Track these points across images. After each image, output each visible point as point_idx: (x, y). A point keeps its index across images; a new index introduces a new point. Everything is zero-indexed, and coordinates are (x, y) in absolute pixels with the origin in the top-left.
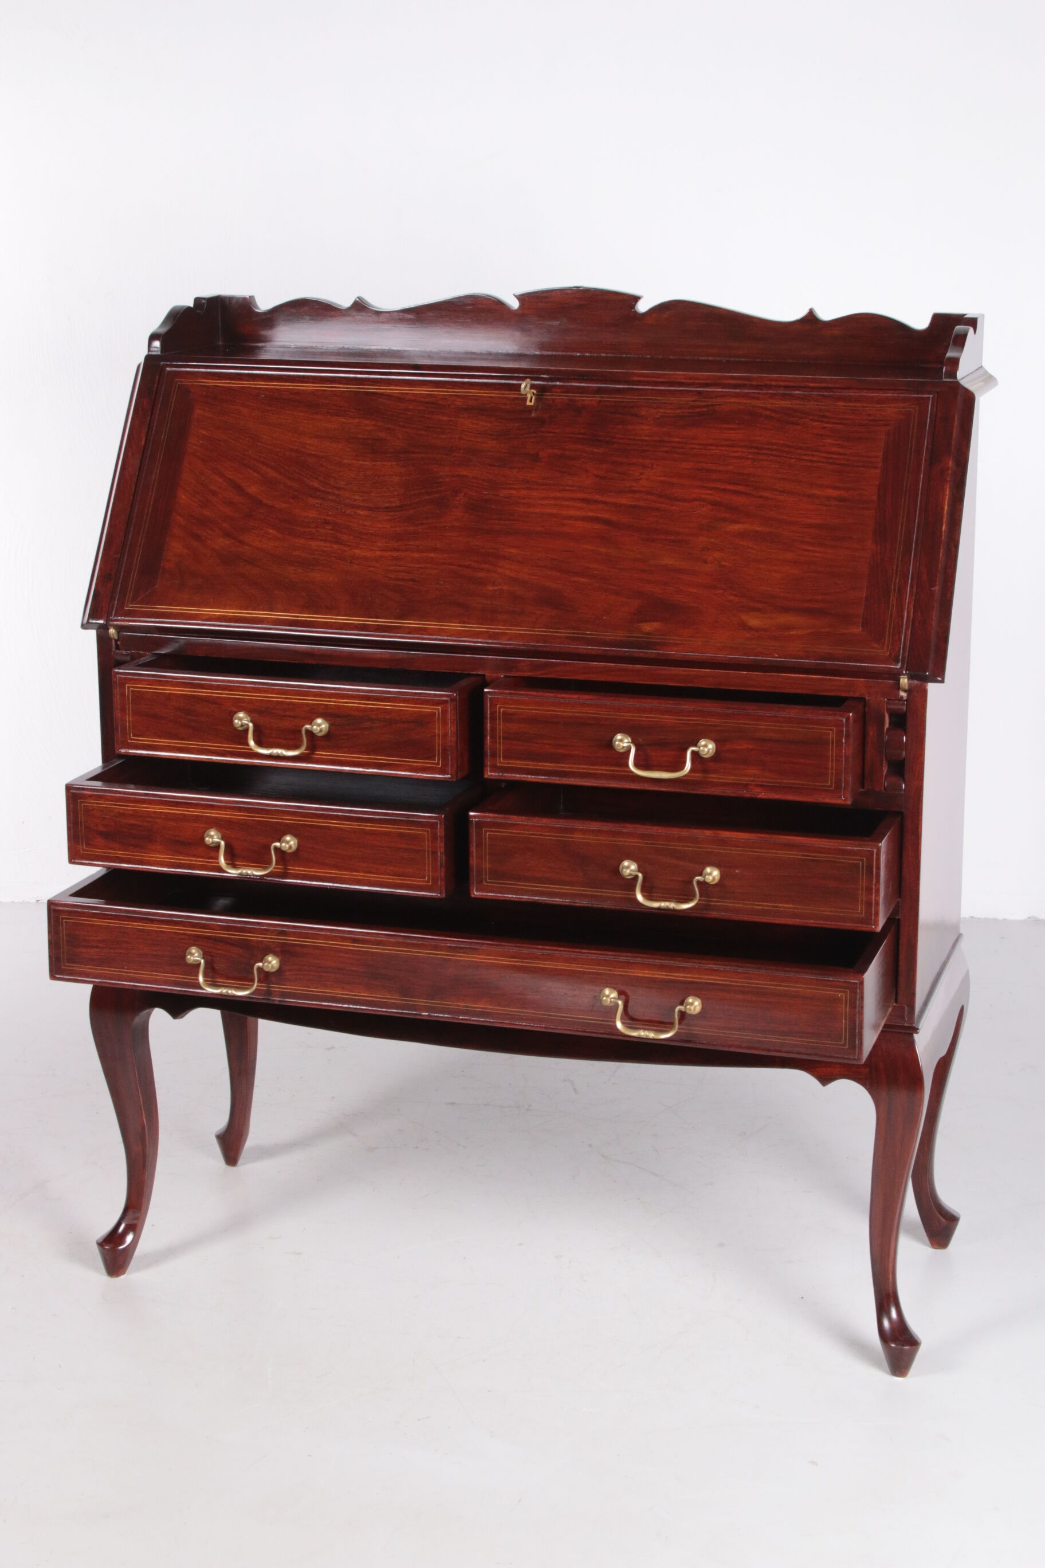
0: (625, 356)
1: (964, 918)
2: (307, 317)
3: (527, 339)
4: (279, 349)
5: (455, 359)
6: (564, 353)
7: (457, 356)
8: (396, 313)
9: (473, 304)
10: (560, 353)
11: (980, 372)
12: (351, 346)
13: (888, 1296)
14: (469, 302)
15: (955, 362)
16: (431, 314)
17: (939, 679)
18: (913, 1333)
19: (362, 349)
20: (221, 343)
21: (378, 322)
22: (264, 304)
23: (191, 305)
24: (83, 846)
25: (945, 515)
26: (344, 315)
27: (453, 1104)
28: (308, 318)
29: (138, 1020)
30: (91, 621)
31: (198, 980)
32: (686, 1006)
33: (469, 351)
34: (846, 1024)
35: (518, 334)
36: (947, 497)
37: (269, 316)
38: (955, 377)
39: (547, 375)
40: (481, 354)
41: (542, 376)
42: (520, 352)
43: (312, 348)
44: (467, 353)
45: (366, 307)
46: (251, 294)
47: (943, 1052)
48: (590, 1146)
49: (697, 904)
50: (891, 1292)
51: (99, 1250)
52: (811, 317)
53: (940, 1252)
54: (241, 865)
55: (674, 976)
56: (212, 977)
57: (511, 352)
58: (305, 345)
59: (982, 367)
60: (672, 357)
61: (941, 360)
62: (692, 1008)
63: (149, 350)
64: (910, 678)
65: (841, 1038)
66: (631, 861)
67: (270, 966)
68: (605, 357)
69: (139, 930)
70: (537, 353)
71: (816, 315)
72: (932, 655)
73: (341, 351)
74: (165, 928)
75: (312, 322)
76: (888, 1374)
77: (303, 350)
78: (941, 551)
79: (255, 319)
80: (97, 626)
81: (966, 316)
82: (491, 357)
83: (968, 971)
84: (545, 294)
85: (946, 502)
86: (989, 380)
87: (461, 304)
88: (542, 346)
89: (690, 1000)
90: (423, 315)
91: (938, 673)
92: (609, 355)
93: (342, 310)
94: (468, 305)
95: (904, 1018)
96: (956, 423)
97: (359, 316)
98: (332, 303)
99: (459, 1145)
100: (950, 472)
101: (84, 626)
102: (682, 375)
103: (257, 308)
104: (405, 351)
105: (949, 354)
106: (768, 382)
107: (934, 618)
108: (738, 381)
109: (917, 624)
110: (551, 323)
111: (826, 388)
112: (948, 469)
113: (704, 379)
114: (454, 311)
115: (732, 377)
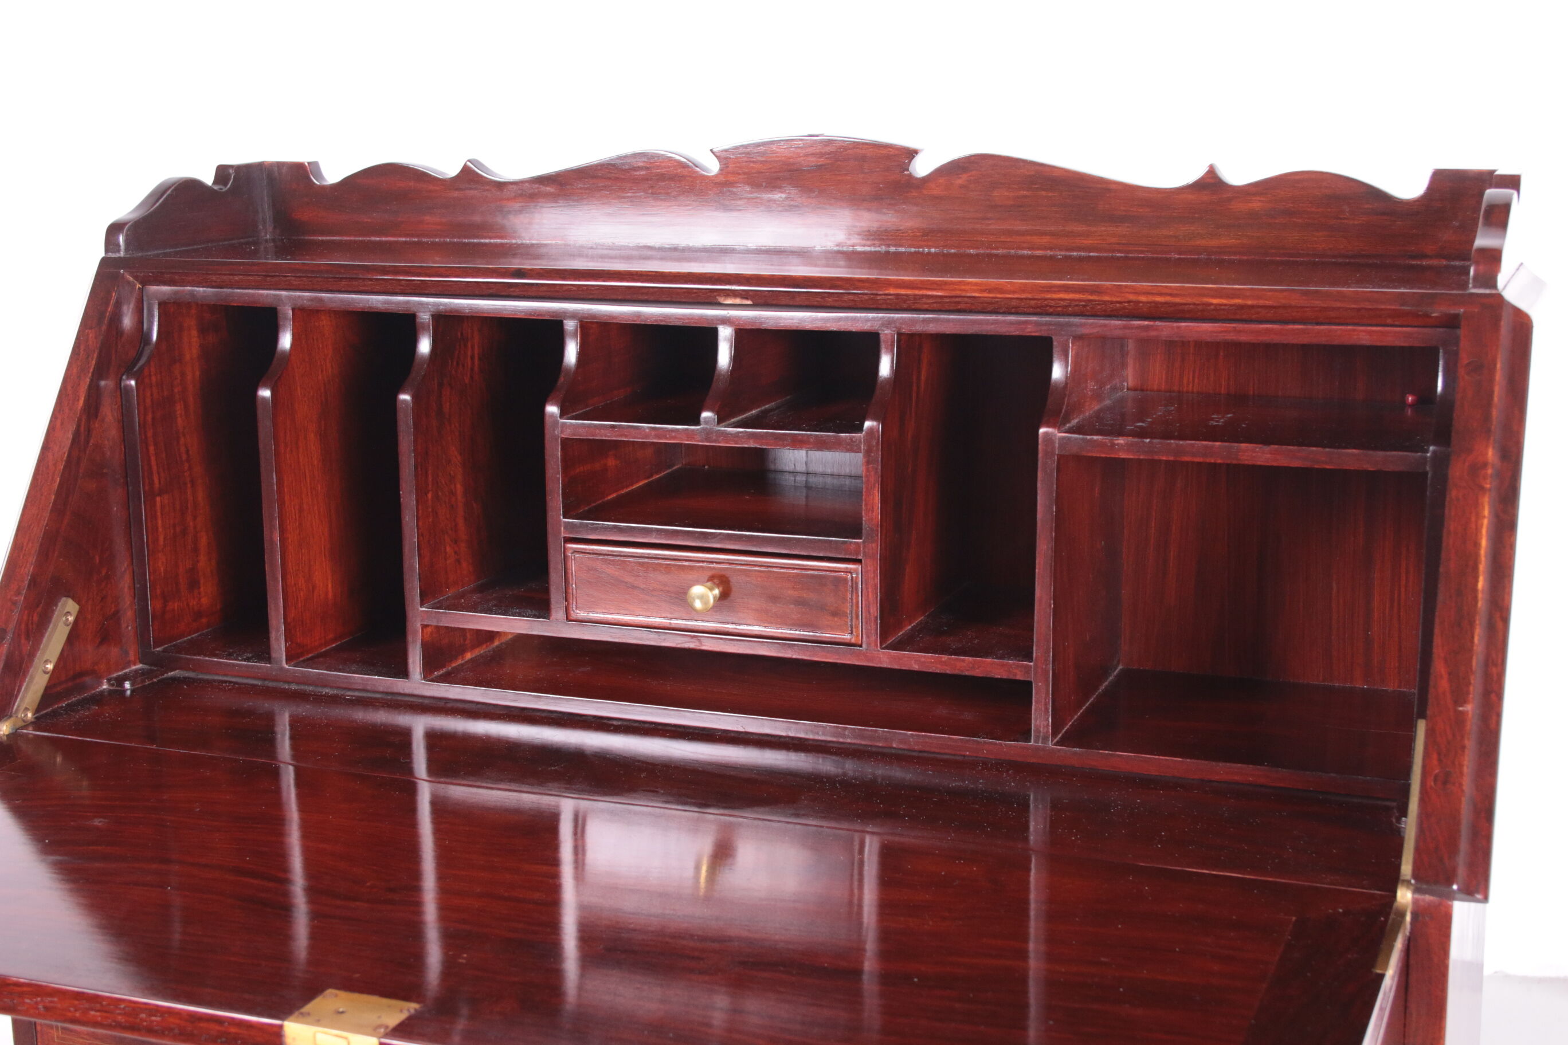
0: (893, 249)
2: (389, 193)
7: (624, 253)
8: (527, 184)
9: (647, 168)
14: (641, 164)
15: (1493, 258)
16: (581, 185)
17: (1476, 893)
20: (268, 236)
21: (496, 200)
23: (208, 179)
25: (1482, 558)
26: (444, 191)
33: (641, 244)
35: (720, 215)
36: (1485, 522)
38: (1494, 285)
40: (661, 249)
41: (731, 287)
44: (639, 248)
45: (480, 178)
52: (1211, 180)
60: (969, 252)
61: (1463, 252)
63: (108, 249)
64: (1417, 889)
68: (861, 252)
71: (1219, 177)
72: (1464, 846)
79: (316, 196)
81: (1496, 173)
82: (677, 255)
84: (762, 149)
85: (1484, 532)
87: (627, 167)
90: (569, 187)
91: (1476, 886)
92: (867, 248)
93: (441, 181)
94: (639, 168)
97: (472, 191)
100: (1490, 471)
102: (976, 284)
103: (320, 178)
105: (1482, 241)
106: (1132, 297)
107: (1465, 770)
108: (1077, 296)
109: (1431, 783)
110: (770, 196)
111: (1242, 307)
112: (1485, 465)
113: (1014, 292)
114: (617, 179)
115: (1067, 289)
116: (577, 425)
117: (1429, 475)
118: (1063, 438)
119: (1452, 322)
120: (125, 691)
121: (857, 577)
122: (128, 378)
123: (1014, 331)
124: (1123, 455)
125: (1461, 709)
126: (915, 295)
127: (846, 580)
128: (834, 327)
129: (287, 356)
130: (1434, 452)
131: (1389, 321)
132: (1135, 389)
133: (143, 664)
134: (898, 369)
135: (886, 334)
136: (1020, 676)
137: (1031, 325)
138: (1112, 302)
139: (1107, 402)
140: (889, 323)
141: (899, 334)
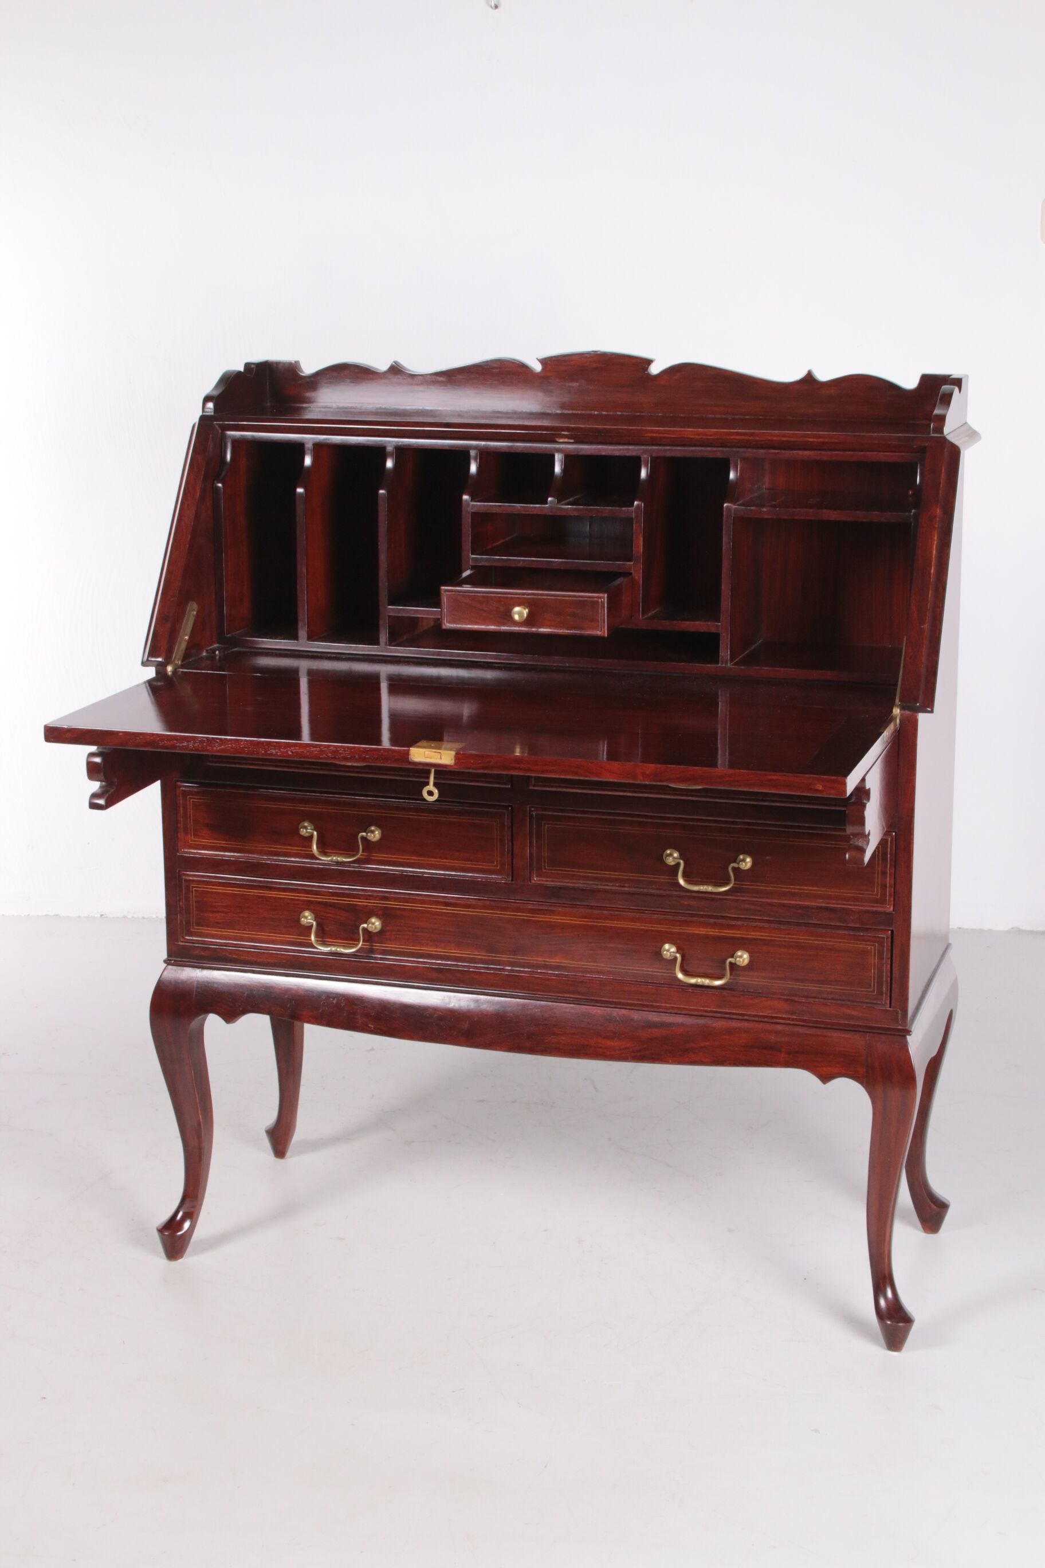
0: (638, 414)
1: (953, 929)
2: (346, 380)
3: (548, 399)
4: (322, 410)
5: (483, 418)
6: (583, 412)
7: (484, 415)
8: (429, 376)
9: (500, 368)
10: (579, 412)
11: (965, 427)
12: (388, 407)
13: (884, 1277)
15: (942, 419)
16: (461, 377)
17: (929, 709)
18: (907, 1311)
19: (398, 409)
20: (269, 404)
21: (412, 385)
22: (308, 369)
23: (242, 369)
24: (191, 836)
25: (934, 560)
26: (381, 378)
27: (483, 1101)
28: (348, 380)
29: (194, 1024)
30: (150, 659)
31: (311, 940)
32: (736, 959)
33: (496, 410)
34: (874, 973)
35: (540, 394)
36: (935, 542)
37: (312, 379)
38: (943, 433)
39: (568, 432)
40: (507, 413)
41: (563, 433)
42: (542, 411)
43: (352, 408)
44: (494, 412)
45: (401, 371)
46: (296, 359)
47: (934, 1053)
48: (610, 1139)
49: (732, 887)
50: (886, 1273)
51: (159, 1236)
52: (809, 378)
53: (931, 1236)
54: (330, 853)
55: (725, 933)
56: (322, 937)
57: (534, 411)
58: (345, 405)
59: (966, 423)
60: (682, 415)
61: (929, 417)
62: (741, 960)
63: (203, 411)
64: (902, 708)
65: (870, 986)
66: (673, 850)
67: (374, 926)
68: (620, 415)
69: (259, 897)
70: (559, 412)
71: (815, 377)
72: (922, 686)
73: (379, 411)
74: (281, 895)
75: (352, 384)
76: (885, 1348)
77: (345, 410)
78: (930, 592)
79: (300, 382)
80: (156, 663)
81: (951, 377)
82: (516, 416)
83: (956, 978)
84: (566, 358)
85: (935, 547)
86: (973, 435)
87: (488, 367)
88: (563, 406)
89: (739, 953)
90: (454, 378)
91: (928, 705)
92: (624, 414)
93: (379, 373)
94: (496, 368)
95: (898, 1021)
96: (943, 475)
97: (395, 379)
98: (372, 367)
100: (938, 519)
101: (144, 664)
102: (692, 431)
103: (302, 371)
104: (437, 411)
105: (937, 412)
106: (769, 438)
107: (924, 653)
108: (743, 437)
109: (908, 659)
110: (570, 384)
111: (823, 443)
112: (936, 517)
113: (712, 435)
114: (482, 373)
115: (737, 434)
116: (480, 506)
117: (913, 524)
118: (736, 508)
119: (923, 450)
120: (216, 655)
121: (604, 601)
122: (218, 483)
123: (709, 455)
124: (765, 516)
125: (922, 627)
126: (661, 437)
127: (598, 602)
128: (617, 454)
129: (309, 469)
130: (914, 513)
131: (894, 450)
132: (768, 489)
133: (219, 644)
134: (650, 476)
135: (645, 458)
136: (714, 630)
137: (718, 452)
138: (760, 441)
139: (756, 494)
140: (645, 452)
141: (652, 457)
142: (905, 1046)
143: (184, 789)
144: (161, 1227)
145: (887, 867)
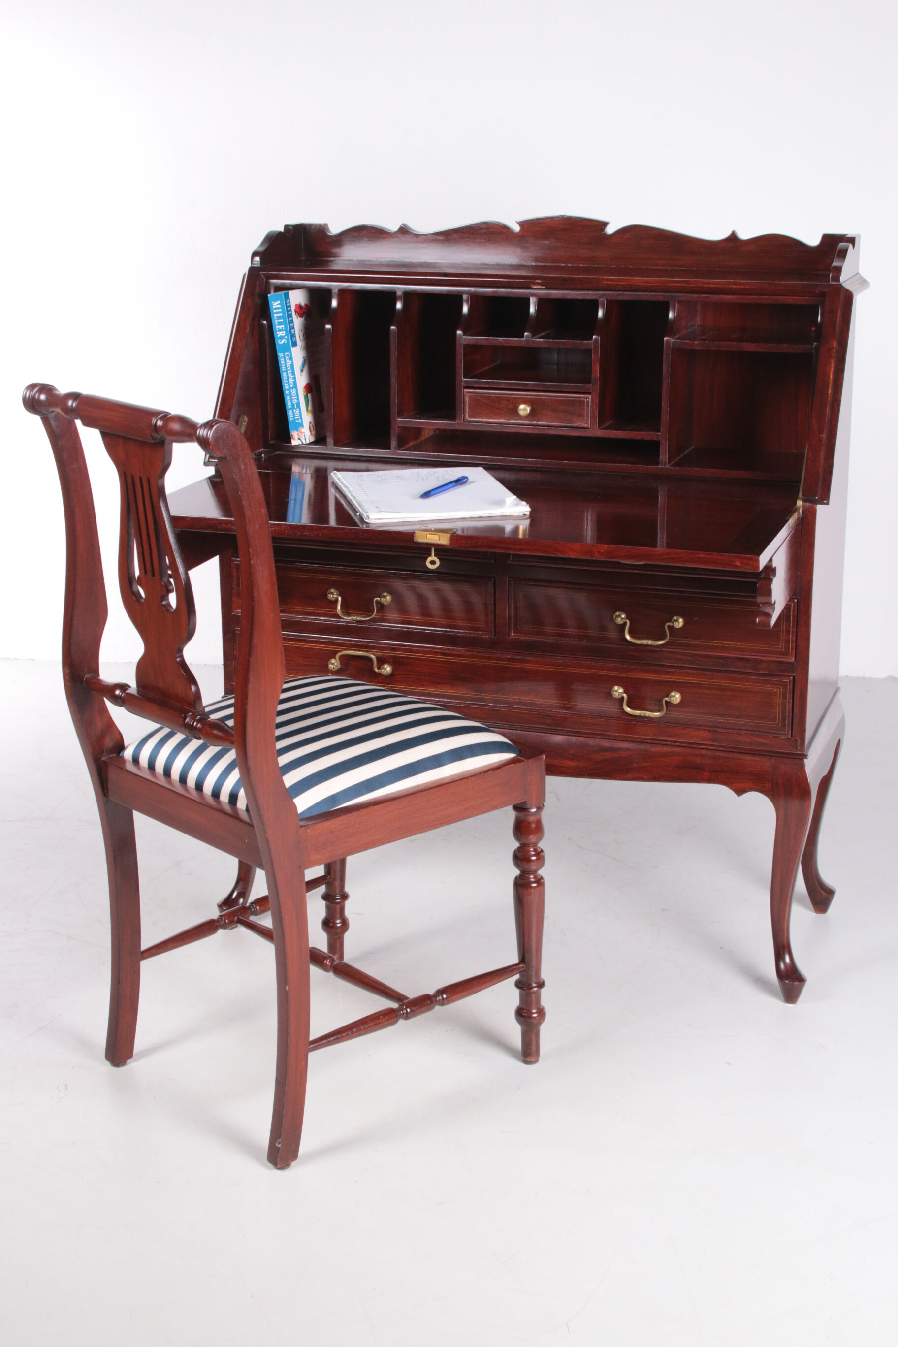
0: (597, 266)
1: (842, 677)
2: (365, 239)
3: (525, 254)
4: (345, 262)
5: (473, 268)
6: (552, 264)
7: (475, 266)
8: (431, 236)
9: (486, 229)
10: (550, 264)
11: (857, 277)
12: (397, 260)
13: (783, 947)
14: (483, 227)
15: (839, 270)
16: (456, 236)
17: (825, 502)
18: (801, 973)
19: (406, 262)
20: (303, 258)
21: (417, 242)
22: (335, 229)
23: (282, 230)
25: (831, 382)
26: (393, 237)
30: (211, 460)
32: (670, 698)
34: (779, 710)
35: (519, 250)
36: (832, 369)
37: (338, 238)
38: (839, 281)
39: (541, 280)
40: (492, 265)
41: (537, 281)
42: (520, 264)
43: (369, 261)
44: (482, 264)
45: (408, 232)
46: (325, 222)
47: (825, 773)
49: (668, 642)
50: (785, 944)
52: (733, 238)
53: (821, 916)
54: (352, 613)
55: (662, 678)
57: (514, 263)
58: (364, 259)
59: (858, 273)
60: (633, 267)
61: (828, 268)
62: (674, 699)
63: (252, 263)
64: (804, 501)
65: (776, 720)
66: (620, 612)
67: (386, 671)
68: (582, 267)
69: (296, 648)
70: (533, 264)
71: (737, 236)
72: (820, 484)
73: (390, 263)
74: (313, 646)
75: (369, 242)
76: (783, 1002)
77: (361, 263)
78: (828, 408)
79: (328, 240)
80: (215, 464)
81: (847, 236)
82: (499, 267)
83: (844, 716)
84: (540, 221)
85: (832, 372)
86: (864, 283)
87: (477, 228)
88: (536, 259)
89: (673, 694)
90: (450, 237)
91: (825, 498)
92: (585, 266)
93: (391, 233)
94: (483, 229)
95: (797, 748)
96: (839, 315)
97: (404, 238)
98: (385, 228)
99: (475, 838)
100: (834, 350)
101: (206, 464)
102: (639, 280)
103: (329, 232)
104: (436, 263)
105: (835, 264)
106: (702, 285)
107: (822, 457)
108: (680, 285)
109: (809, 462)
110: (543, 242)
111: (744, 289)
112: (833, 348)
113: (655, 283)
114: (473, 233)
115: (675, 282)
116: (471, 339)
117: (814, 354)
118: (673, 341)
119: (823, 295)
120: (262, 457)
121: (589, 400)
122: (264, 321)
123: (653, 299)
124: (697, 348)
125: (821, 436)
126: (614, 284)
127: (585, 401)
128: (580, 297)
129: (335, 310)
130: (816, 345)
131: (800, 295)
132: (700, 326)
133: (265, 449)
134: (606, 315)
135: (601, 301)
136: (655, 439)
137: (660, 296)
138: (693, 287)
139: (690, 330)
140: (602, 296)
141: (607, 300)
142: (802, 767)
143: (237, 563)
144: (220, 904)
145: (790, 627)
